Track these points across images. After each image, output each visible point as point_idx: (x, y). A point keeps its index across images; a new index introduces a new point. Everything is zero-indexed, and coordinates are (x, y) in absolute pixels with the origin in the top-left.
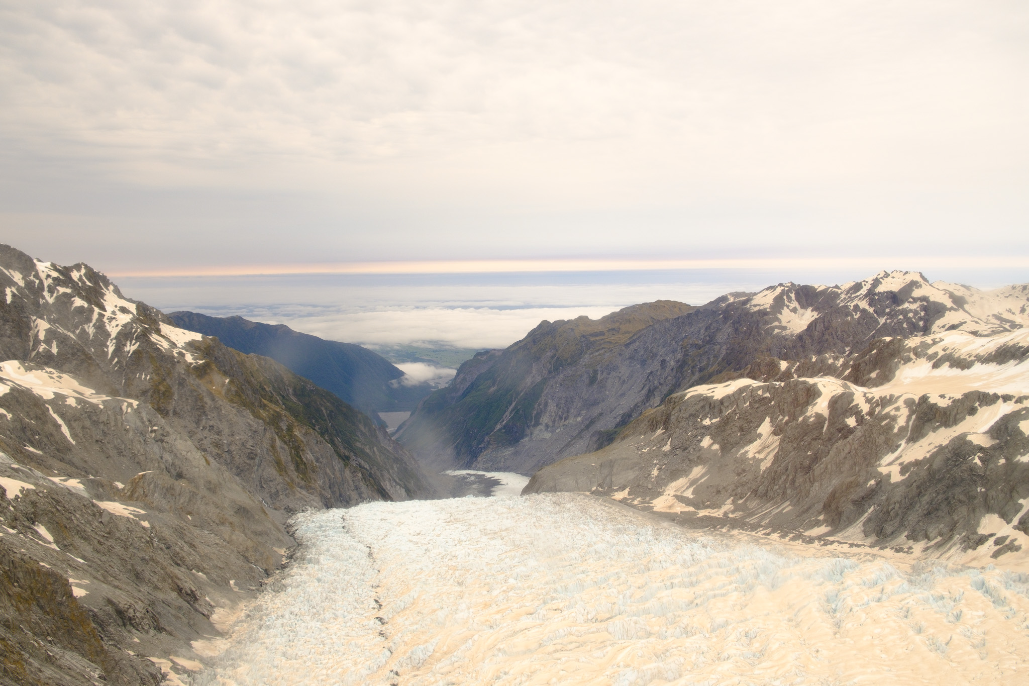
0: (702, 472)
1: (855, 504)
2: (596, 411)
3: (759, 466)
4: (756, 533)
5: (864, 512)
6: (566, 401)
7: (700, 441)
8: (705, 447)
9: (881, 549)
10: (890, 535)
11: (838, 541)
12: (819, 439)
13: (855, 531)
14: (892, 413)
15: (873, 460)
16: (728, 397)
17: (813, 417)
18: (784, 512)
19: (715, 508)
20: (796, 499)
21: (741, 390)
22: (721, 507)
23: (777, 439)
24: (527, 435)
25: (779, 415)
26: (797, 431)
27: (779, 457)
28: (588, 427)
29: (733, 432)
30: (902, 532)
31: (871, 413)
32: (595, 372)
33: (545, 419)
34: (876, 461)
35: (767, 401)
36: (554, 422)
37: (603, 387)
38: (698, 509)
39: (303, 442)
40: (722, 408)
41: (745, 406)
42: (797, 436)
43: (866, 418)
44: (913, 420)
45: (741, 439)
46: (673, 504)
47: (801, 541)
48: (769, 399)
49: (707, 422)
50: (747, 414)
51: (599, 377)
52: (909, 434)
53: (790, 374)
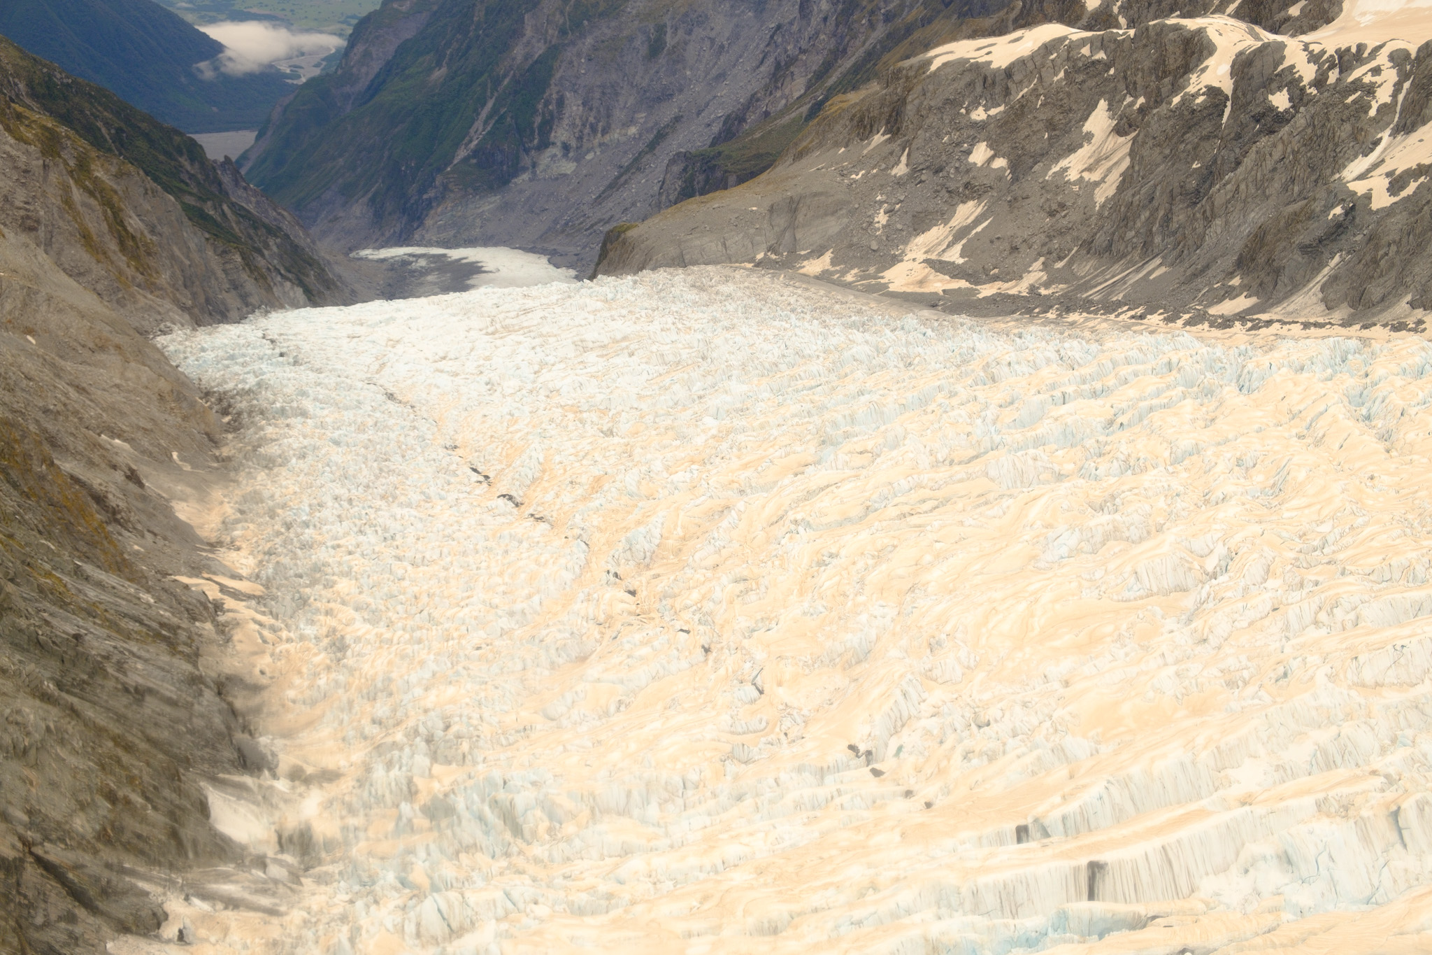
0: (976, 214)
1: (1307, 253)
2: (667, 113)
3: (1091, 196)
4: (1117, 316)
5: (1322, 265)
6: (603, 93)
7: (969, 152)
8: (979, 165)
9: (1365, 327)
10: (1378, 303)
11: (1278, 321)
12: (1216, 137)
13: (1307, 300)
14: (1368, 79)
15: (1328, 172)
16: (1022, 62)
17: (1203, 94)
18: (1151, 278)
19: (1011, 280)
20: (1175, 253)
21: (1047, 48)
22: (1021, 278)
23: (1123, 144)
24: (524, 169)
25: (1125, 95)
26: (1171, 123)
27: (1135, 175)
28: (652, 146)
29: (1034, 133)
30: (1401, 296)
31: (1319, 82)
32: (661, 29)
33: (561, 134)
34: (1333, 174)
35: (1100, 67)
36: (580, 138)
37: (678, 62)
38: (977, 283)
39: (116, 192)
40: (1010, 84)
41: (1055, 79)
42: (1170, 134)
43: (1309, 91)
44: (1404, 92)
45: (1051, 145)
46: (926, 277)
47: (1206, 325)
48: (1105, 64)
49: (979, 115)
50: (1061, 95)
51: (670, 40)
52: (1396, 119)
53: (1111, 15)
